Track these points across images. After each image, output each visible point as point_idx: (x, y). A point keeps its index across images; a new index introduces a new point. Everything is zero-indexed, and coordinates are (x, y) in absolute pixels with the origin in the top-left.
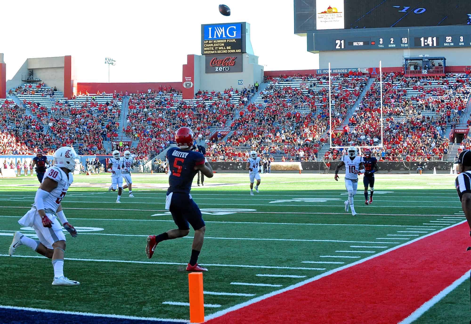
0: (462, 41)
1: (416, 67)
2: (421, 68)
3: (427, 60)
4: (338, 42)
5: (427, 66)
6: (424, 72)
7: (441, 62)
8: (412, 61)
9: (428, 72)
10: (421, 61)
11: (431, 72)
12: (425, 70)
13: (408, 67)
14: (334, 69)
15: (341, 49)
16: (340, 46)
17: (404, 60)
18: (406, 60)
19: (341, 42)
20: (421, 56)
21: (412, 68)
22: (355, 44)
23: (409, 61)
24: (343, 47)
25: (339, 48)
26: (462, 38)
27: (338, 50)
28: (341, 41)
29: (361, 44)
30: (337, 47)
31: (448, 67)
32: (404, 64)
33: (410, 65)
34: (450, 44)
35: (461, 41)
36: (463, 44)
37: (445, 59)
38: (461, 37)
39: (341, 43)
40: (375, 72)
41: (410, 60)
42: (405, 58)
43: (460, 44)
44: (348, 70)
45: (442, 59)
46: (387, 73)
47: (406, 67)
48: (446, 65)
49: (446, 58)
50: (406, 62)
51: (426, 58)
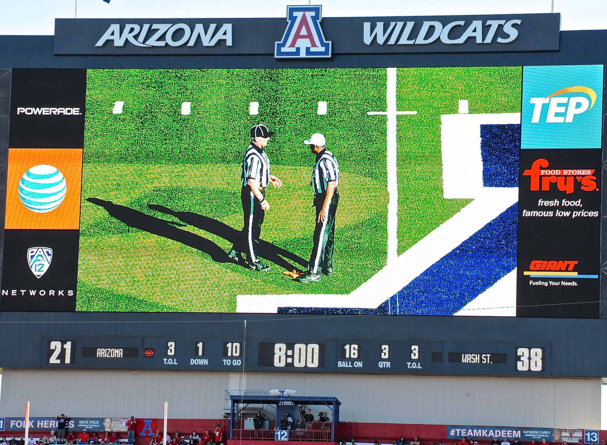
0: (387, 356)
1: (259, 420)
2: (272, 426)
3: (289, 403)
4: (56, 345)
5: (290, 419)
6: (282, 436)
7: (328, 410)
8: (251, 405)
9: (291, 435)
10: (275, 405)
11: (298, 437)
12: (284, 432)
13: (239, 421)
14: (41, 419)
15: (62, 367)
16: (62, 356)
17: (230, 402)
18: (236, 400)
19: (65, 346)
20: (274, 392)
21: (249, 424)
22: (101, 353)
23: (241, 405)
24: (68, 361)
25: (58, 361)
26: (385, 348)
27: (54, 367)
28: (63, 343)
29: (118, 353)
30: (54, 360)
31: (344, 424)
32: (230, 412)
33: (245, 416)
34: (352, 364)
35: (383, 356)
36: (388, 364)
37: (338, 403)
38: (383, 347)
39: (63, 350)
40: (150, 429)
41: (244, 402)
42: (231, 397)
43: (381, 365)
44: (76, 423)
45: (329, 403)
46: (180, 435)
47: (233, 420)
48: (341, 419)
49: (340, 400)
50: (233, 405)
51: (289, 398)
